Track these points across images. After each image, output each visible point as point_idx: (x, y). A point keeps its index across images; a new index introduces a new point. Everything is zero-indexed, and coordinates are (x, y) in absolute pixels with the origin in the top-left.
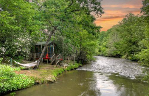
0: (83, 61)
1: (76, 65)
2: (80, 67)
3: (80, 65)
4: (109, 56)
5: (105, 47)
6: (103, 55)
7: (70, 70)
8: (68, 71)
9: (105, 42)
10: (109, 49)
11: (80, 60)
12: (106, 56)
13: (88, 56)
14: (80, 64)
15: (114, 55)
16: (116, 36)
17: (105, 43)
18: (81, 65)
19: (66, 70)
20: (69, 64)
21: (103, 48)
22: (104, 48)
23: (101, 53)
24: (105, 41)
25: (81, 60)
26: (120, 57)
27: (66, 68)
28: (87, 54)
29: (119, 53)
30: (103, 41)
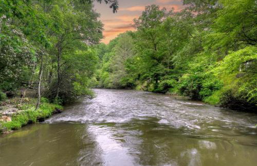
0: (66, 98)
1: (45, 109)
2: (57, 112)
3: (56, 109)
4: (114, 88)
5: (107, 71)
6: (103, 87)
7: (23, 126)
8: (14, 129)
9: (106, 62)
10: (115, 73)
11: (57, 96)
12: (109, 88)
13: (77, 86)
14: (58, 106)
15: (124, 85)
16: (127, 50)
17: (106, 65)
18: (60, 108)
19: (6, 130)
20: (21, 109)
21: (103, 72)
22: (106, 73)
23: (100, 83)
24: (108, 60)
25: (60, 94)
26: (132, 89)
27: (10, 120)
28: (74, 80)
29: (131, 80)
30: (104, 61)
